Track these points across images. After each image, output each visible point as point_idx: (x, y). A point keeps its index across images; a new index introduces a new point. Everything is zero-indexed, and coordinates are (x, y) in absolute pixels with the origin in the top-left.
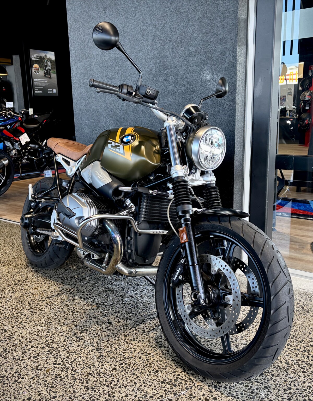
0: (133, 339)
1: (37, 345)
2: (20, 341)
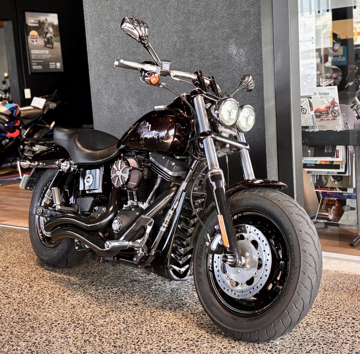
0: (159, 314)
1: (63, 323)
2: (46, 321)
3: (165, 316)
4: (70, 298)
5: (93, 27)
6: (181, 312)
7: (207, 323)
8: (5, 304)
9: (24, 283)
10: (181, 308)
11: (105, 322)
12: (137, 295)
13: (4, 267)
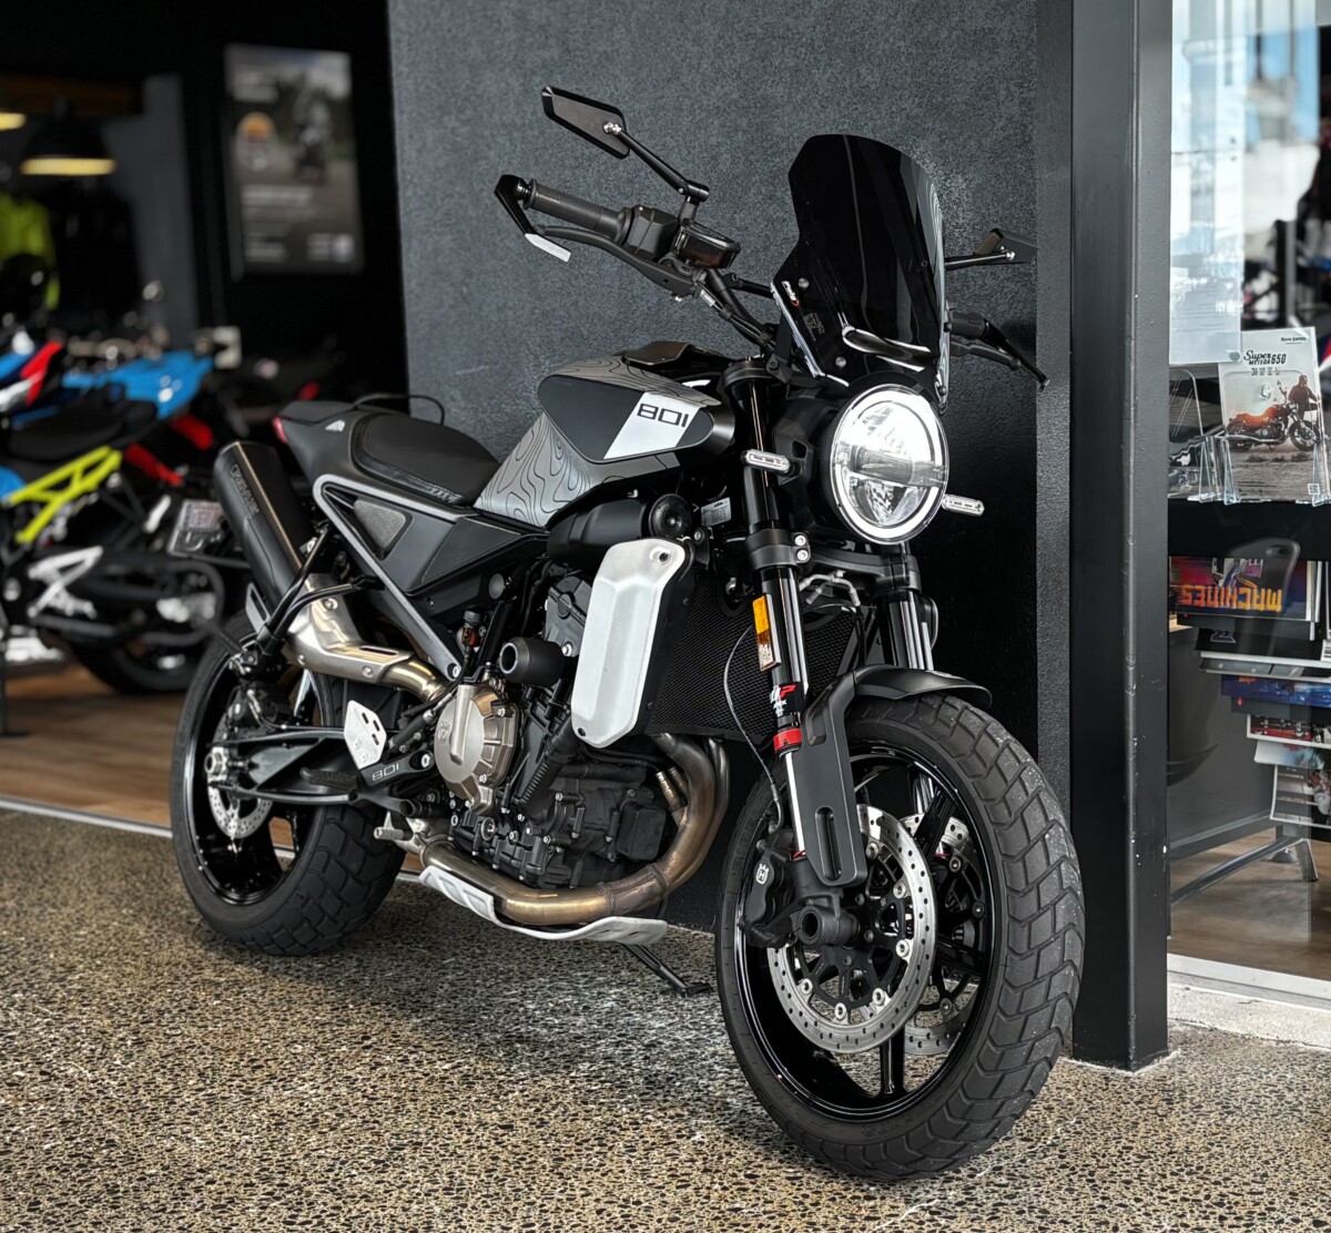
3: (603, 1175)
4: (270, 1089)
5: (422, 88)
6: (669, 1163)
7: (756, 1210)
8: (32, 1101)
9: (119, 1026)
10: (670, 1149)
11: (381, 1186)
12: (517, 1093)
13: (62, 966)
